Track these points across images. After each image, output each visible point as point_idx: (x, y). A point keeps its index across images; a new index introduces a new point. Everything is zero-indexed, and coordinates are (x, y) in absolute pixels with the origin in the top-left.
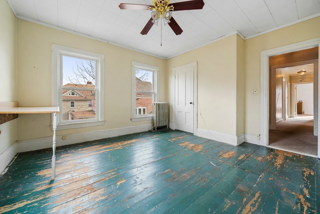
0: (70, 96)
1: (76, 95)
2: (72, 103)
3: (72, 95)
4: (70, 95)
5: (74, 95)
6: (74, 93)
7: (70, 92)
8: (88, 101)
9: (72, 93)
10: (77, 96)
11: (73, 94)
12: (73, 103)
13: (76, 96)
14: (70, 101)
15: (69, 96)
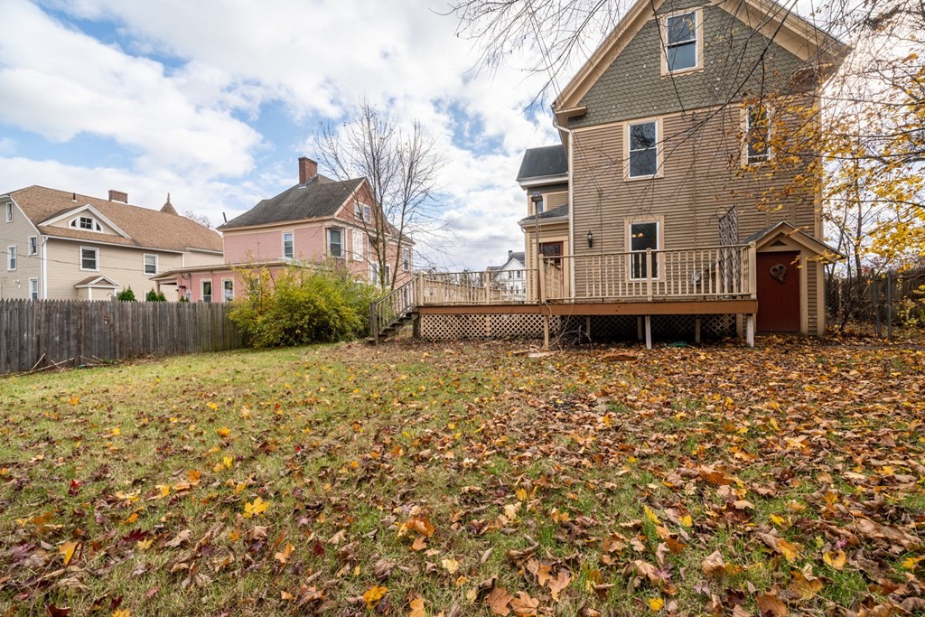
0: (73, 228)
1: (98, 228)
2: (86, 253)
3: (82, 226)
4: (74, 224)
5: (89, 227)
6: (90, 221)
7: (76, 215)
8: (144, 254)
9: (83, 219)
10: (102, 232)
11: (86, 223)
12: (92, 254)
13: (98, 232)
14: (81, 248)
15: (71, 227)
